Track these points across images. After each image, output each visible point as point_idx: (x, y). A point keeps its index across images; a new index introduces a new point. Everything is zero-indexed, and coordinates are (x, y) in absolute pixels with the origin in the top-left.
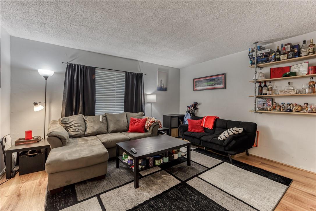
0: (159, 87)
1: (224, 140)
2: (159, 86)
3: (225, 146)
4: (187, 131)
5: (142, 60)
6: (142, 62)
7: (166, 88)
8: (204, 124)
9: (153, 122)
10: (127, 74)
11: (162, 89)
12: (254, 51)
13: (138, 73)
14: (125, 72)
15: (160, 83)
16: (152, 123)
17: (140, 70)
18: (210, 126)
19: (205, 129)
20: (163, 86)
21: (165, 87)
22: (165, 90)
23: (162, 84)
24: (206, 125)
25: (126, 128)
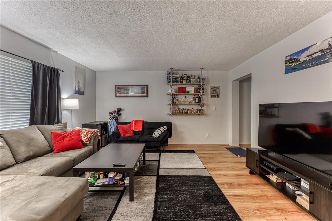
0: (76, 90)
1: (159, 137)
2: (77, 88)
3: (161, 141)
4: (120, 137)
5: (56, 50)
6: (56, 52)
7: (84, 92)
8: (133, 128)
9: (94, 132)
10: (36, 66)
11: (79, 93)
12: (170, 74)
13: (52, 68)
14: (32, 61)
15: (77, 86)
16: (92, 134)
17: (52, 63)
18: (139, 129)
19: (135, 132)
20: (81, 89)
21: (82, 90)
22: (83, 93)
23: (80, 86)
24: (136, 128)
25: (48, 148)
